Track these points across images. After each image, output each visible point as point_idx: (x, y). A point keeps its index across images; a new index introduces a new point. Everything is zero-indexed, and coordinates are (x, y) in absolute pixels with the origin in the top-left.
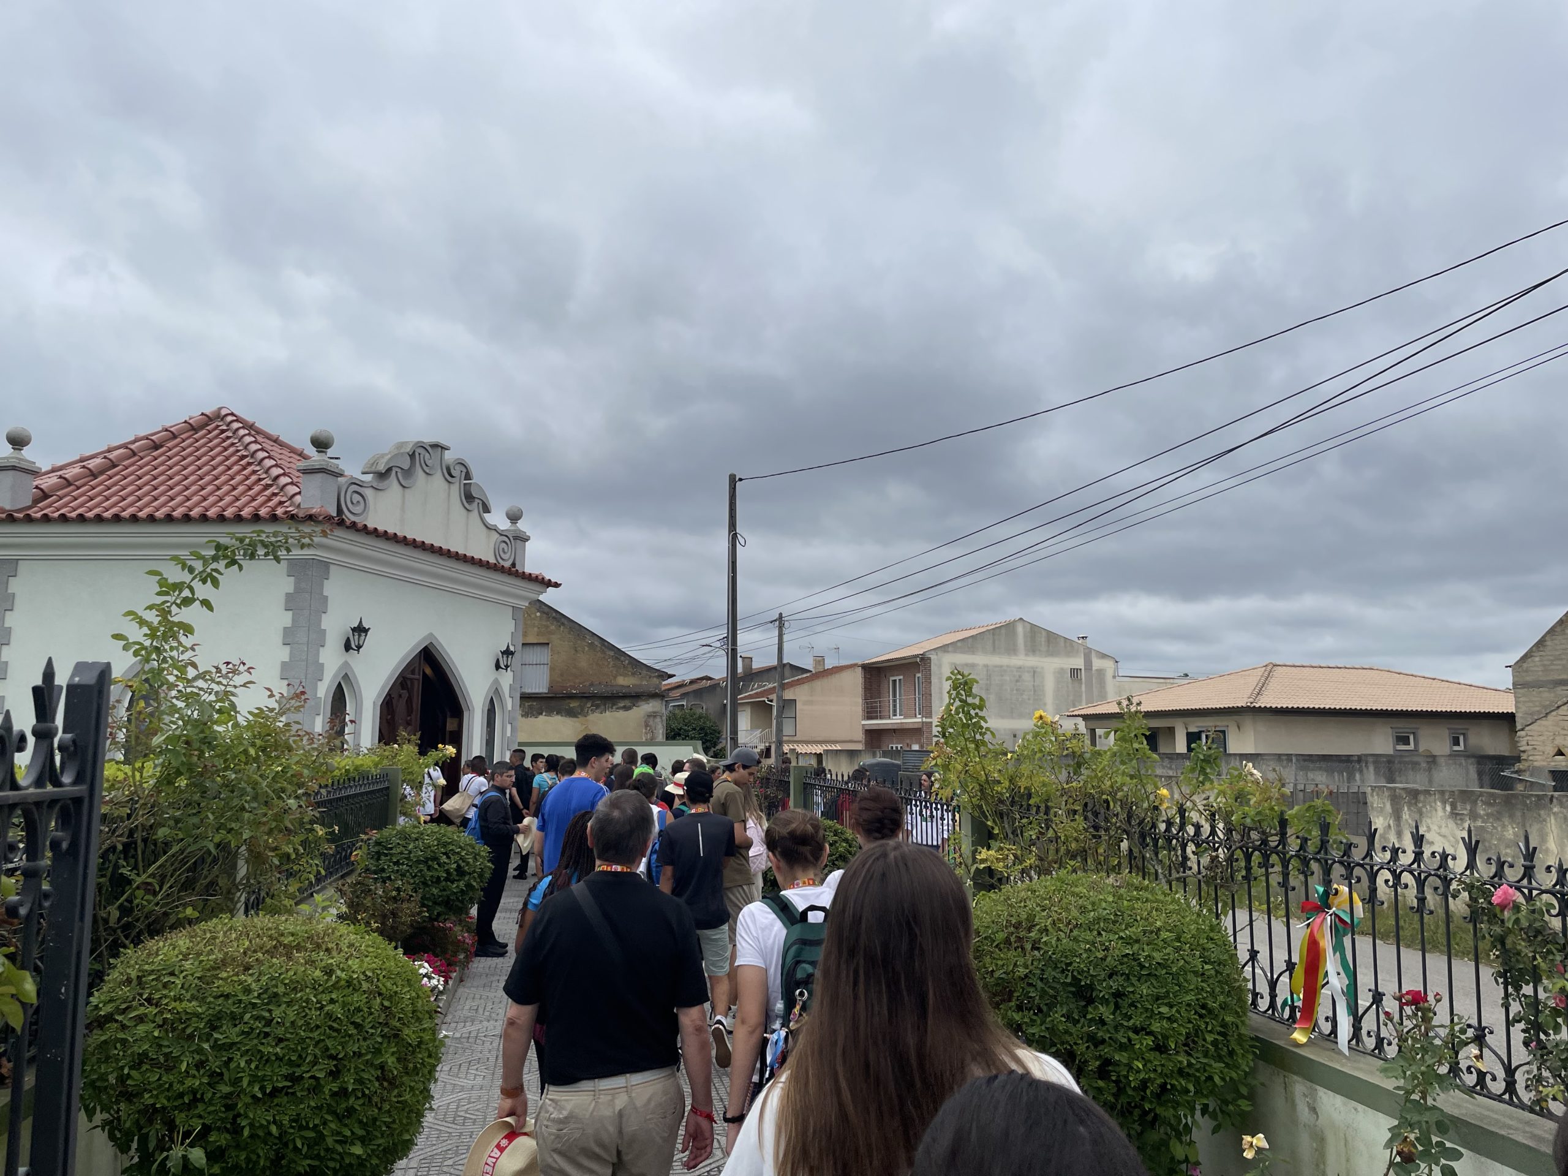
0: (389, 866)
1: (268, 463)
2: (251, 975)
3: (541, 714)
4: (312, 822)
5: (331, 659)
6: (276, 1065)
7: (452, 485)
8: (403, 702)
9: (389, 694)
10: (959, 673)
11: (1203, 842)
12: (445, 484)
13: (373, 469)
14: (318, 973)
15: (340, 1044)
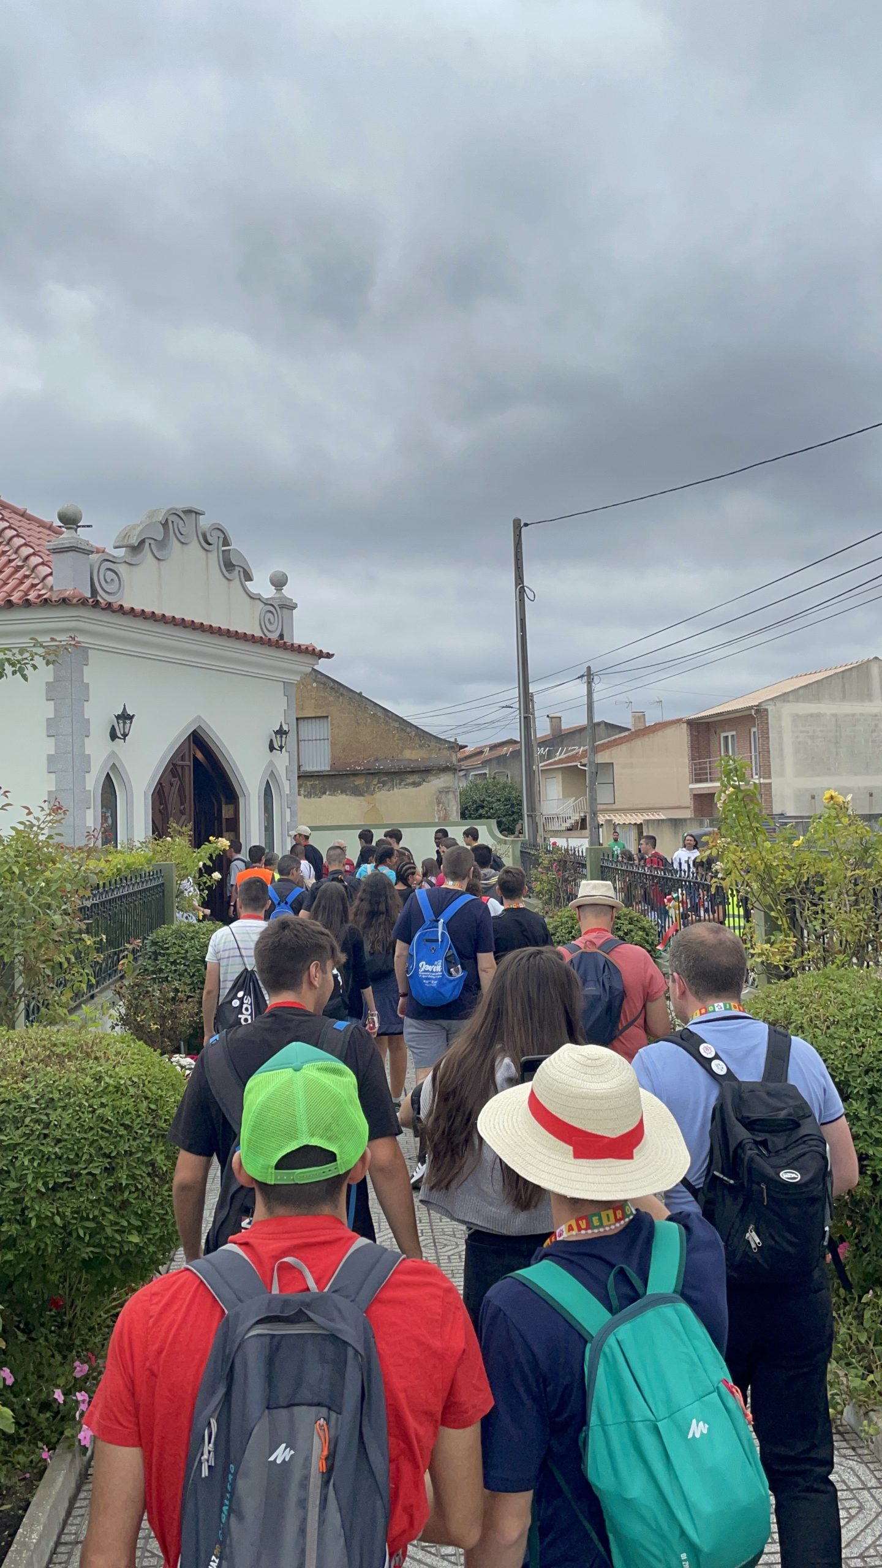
0: (166, 966)
1: (18, 542)
2: (29, 1082)
3: (325, 793)
4: (80, 932)
5: (98, 749)
6: (56, 1163)
7: (209, 554)
8: (175, 789)
9: (160, 783)
12: (203, 553)
13: (125, 543)
14: (88, 1080)
15: (112, 1144)
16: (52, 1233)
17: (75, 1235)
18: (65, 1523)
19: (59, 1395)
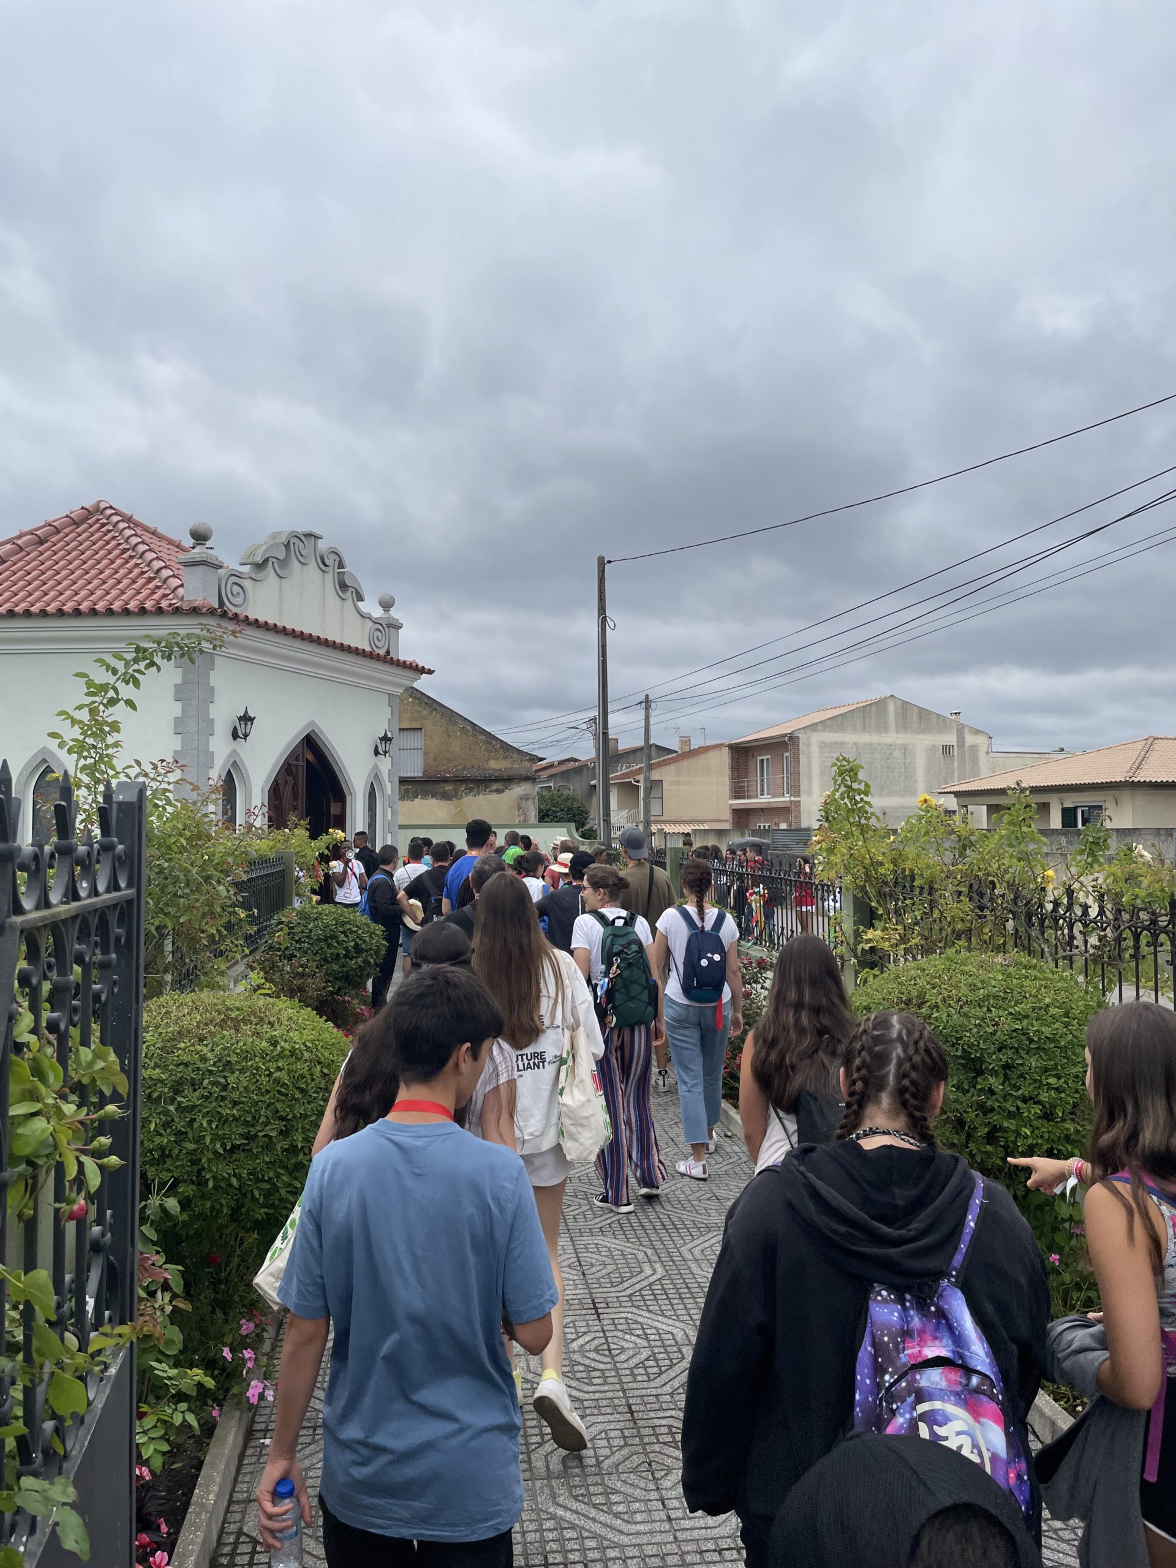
1: (150, 556)
2: (206, 1045)
3: (417, 797)
4: (234, 905)
5: (221, 747)
6: (233, 1125)
7: (326, 574)
8: (289, 786)
10: (844, 759)
11: (1091, 922)
12: (319, 574)
13: (250, 561)
14: (264, 1044)
15: (289, 1106)
16: (228, 1194)
17: (249, 1197)
18: (235, 1481)
19: (227, 1353)
